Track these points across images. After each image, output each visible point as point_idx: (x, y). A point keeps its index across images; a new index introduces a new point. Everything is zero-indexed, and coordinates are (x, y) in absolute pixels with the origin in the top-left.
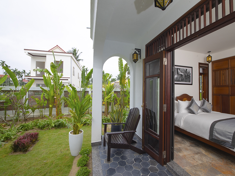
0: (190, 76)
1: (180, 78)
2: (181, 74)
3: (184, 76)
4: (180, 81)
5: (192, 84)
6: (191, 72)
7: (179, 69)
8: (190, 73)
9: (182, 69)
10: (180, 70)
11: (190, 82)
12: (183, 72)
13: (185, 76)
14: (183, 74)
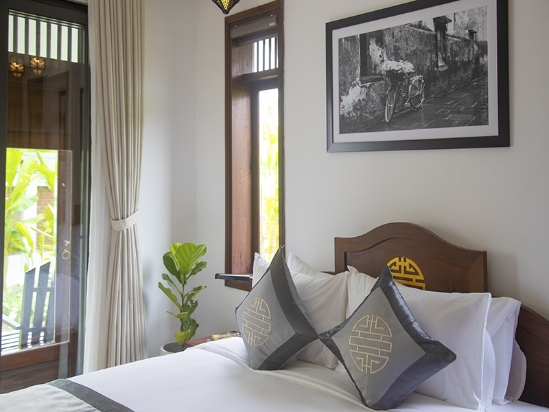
0: (481, 72)
1: (383, 100)
2: (392, 74)
3: (415, 79)
4: (390, 126)
5: (502, 139)
6: (488, 35)
7: (379, 36)
8: (480, 37)
9: (401, 28)
10: (387, 39)
11: (481, 120)
12: (413, 45)
13: (430, 78)
14: (408, 67)
